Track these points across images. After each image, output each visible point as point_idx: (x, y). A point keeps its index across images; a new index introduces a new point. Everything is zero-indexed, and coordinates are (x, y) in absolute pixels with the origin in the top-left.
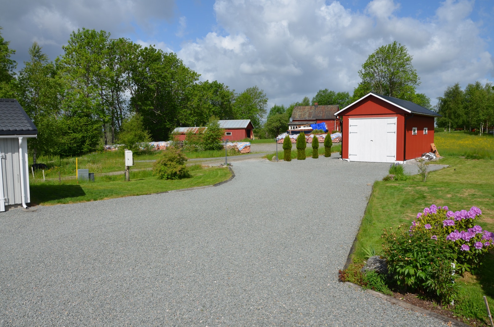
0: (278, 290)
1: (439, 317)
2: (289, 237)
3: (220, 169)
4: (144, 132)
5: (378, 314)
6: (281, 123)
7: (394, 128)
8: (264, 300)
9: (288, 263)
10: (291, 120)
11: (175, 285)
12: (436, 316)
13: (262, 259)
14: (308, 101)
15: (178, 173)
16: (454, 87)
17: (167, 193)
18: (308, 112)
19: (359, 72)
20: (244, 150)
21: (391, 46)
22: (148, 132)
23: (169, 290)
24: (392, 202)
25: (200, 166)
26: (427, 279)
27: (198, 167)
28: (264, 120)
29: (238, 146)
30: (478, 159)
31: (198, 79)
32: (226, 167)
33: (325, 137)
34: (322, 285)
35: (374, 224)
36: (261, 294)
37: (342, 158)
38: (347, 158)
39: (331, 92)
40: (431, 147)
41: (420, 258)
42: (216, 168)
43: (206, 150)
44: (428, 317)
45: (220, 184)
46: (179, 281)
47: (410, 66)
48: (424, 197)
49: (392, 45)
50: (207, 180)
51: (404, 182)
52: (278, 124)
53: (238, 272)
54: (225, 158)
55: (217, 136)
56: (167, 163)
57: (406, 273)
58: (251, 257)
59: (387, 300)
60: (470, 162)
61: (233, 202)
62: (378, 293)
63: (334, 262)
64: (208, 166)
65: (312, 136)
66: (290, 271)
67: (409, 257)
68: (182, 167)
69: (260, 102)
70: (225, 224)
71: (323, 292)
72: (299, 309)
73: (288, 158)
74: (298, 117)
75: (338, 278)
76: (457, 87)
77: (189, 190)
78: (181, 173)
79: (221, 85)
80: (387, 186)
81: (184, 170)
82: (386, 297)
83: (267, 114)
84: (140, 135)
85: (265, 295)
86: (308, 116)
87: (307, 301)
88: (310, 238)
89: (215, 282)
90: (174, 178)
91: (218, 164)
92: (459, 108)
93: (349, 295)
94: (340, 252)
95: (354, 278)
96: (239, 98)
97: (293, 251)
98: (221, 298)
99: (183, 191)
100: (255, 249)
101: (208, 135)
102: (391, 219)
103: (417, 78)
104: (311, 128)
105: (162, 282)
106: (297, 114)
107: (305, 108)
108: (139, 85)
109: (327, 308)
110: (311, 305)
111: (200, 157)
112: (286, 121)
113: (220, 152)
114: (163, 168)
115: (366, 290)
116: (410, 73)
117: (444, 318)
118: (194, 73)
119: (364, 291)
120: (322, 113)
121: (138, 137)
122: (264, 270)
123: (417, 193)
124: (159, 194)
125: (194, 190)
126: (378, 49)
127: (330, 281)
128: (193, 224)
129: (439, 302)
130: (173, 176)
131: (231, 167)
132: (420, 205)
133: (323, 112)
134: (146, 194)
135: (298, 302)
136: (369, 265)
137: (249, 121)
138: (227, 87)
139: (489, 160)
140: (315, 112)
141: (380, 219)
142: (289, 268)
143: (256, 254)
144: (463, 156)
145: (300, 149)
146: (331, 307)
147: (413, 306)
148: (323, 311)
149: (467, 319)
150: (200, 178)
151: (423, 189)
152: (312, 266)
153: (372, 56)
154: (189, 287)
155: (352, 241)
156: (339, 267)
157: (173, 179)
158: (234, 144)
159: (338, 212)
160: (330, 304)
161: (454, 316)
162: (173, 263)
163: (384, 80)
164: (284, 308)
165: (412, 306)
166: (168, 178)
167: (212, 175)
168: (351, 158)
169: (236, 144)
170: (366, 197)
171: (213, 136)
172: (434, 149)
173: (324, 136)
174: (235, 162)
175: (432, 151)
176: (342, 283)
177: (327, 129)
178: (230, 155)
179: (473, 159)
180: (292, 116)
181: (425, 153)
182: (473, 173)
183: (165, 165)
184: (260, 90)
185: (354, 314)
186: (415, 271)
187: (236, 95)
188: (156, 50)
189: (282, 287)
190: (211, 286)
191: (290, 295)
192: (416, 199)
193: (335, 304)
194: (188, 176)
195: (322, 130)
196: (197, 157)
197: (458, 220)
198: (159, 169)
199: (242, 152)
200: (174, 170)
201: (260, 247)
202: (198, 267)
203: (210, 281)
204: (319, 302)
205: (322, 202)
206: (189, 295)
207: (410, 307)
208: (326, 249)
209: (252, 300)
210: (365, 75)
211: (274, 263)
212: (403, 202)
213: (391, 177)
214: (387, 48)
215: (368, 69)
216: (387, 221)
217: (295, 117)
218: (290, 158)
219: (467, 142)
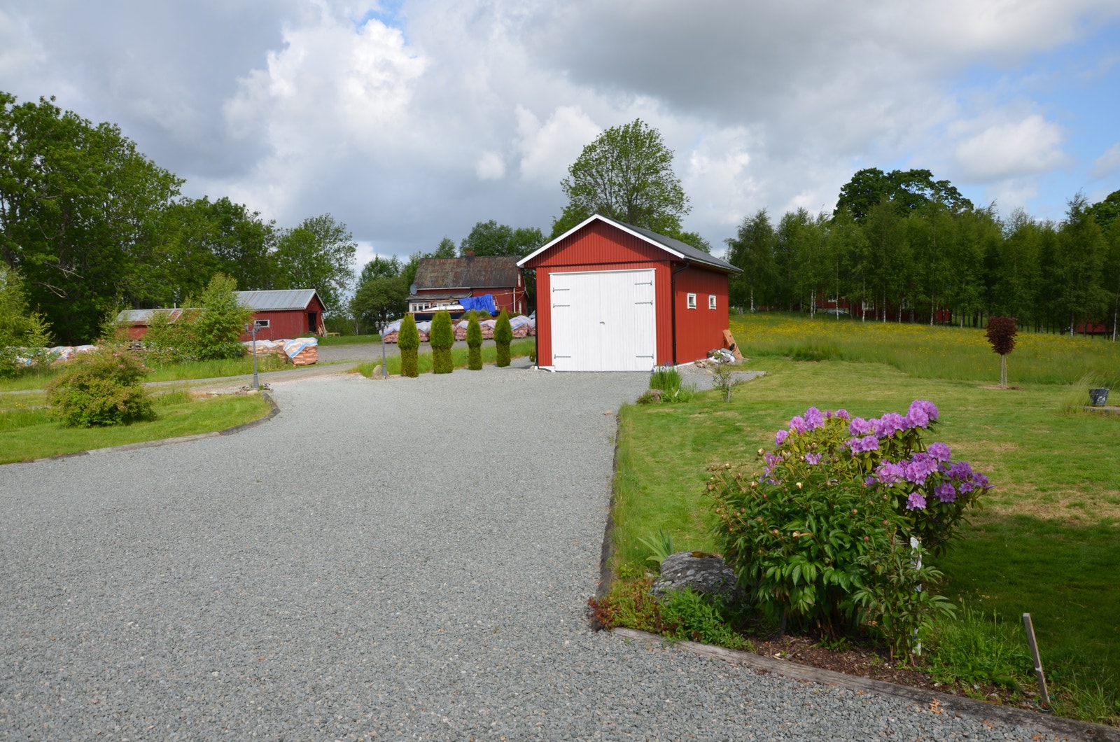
0: (421, 676)
1: (901, 693)
2: (435, 534)
3: (239, 398)
4: (29, 317)
5: (731, 707)
6: (389, 298)
7: (650, 293)
8: (379, 712)
9: (440, 597)
10: (413, 290)
11: (72, 701)
12: (890, 689)
13: (364, 595)
14: (452, 248)
15: (121, 407)
16: (757, 217)
17: (85, 457)
18: (452, 271)
19: (564, 182)
20: (301, 356)
21: (630, 130)
22: (41, 318)
23: (48, 718)
24: (671, 443)
25: (187, 395)
26: (854, 589)
27: (180, 398)
28: (347, 293)
29: (286, 349)
30: (818, 360)
31: (178, 193)
32: (255, 395)
33: (493, 327)
34: (549, 645)
35: (645, 488)
36: (367, 695)
37: (537, 364)
38: (550, 364)
39: (502, 228)
40: (724, 337)
41: (828, 533)
42: (229, 397)
43: (203, 358)
44: (869, 696)
45: (238, 428)
46: (87, 687)
47: (669, 172)
48: (738, 430)
49: (631, 126)
50: (204, 423)
51: (685, 404)
52: (383, 300)
53: (289, 636)
54: (252, 376)
55: (229, 323)
56: (87, 384)
57: (795, 579)
58: (328, 591)
59: (741, 663)
60: (803, 366)
61: (273, 464)
62: (711, 648)
63: (567, 583)
64: (209, 395)
65: (464, 324)
66: (450, 619)
67: (799, 530)
68: (132, 391)
69: (338, 250)
70: (251, 516)
71: (556, 665)
72: (493, 724)
73: (410, 370)
74: (430, 284)
75: (589, 622)
76: (762, 218)
77: (152, 446)
78: (131, 408)
79: (240, 208)
80: (650, 414)
81: (137, 400)
82: (735, 655)
83: (357, 280)
84: (18, 324)
85: (380, 696)
86: (453, 281)
87: (513, 696)
88: (491, 531)
89: (216, 674)
90: (108, 422)
91: (237, 389)
92: (768, 261)
93: (634, 665)
94: (578, 557)
95: (637, 617)
96: (286, 239)
97: (449, 566)
98: (232, 722)
99: (131, 448)
100: (340, 570)
101: (207, 322)
102: (681, 475)
103: (684, 197)
104: (461, 307)
105: (24, 697)
106: (428, 278)
107: (444, 264)
108: (14, 201)
109: (577, 712)
110: (529, 707)
111: (186, 378)
112: (401, 293)
113: (240, 364)
114: (76, 396)
115: (675, 645)
116: (670, 186)
117: (916, 693)
118: (167, 175)
119: (671, 646)
120: (483, 273)
121: (12, 331)
122: (372, 623)
123: (720, 422)
124: (60, 460)
125: (165, 446)
126: (604, 134)
127: (568, 633)
128: (154, 523)
129: (883, 651)
130: (105, 417)
131: (270, 394)
132: (734, 444)
133: (486, 272)
134: (19, 462)
135: (487, 703)
136: (669, 576)
137: (313, 292)
138: (256, 214)
139: (840, 361)
140: (468, 271)
141: (655, 479)
142: (446, 609)
143: (345, 582)
144: (787, 355)
145: (440, 347)
146: (589, 706)
147: (820, 670)
148: (570, 720)
149: (972, 687)
150: (185, 419)
151: (730, 414)
152: (509, 598)
153: (591, 149)
154: (121, 701)
155: (602, 530)
156: (584, 595)
157: (105, 425)
158: (277, 343)
159: (551, 472)
160: (584, 697)
161: (936, 685)
162: (74, 634)
163: (617, 202)
164: (447, 727)
165: (816, 671)
166: (92, 424)
167: (218, 412)
168: (558, 364)
169: (281, 344)
170: (609, 438)
171: (219, 323)
172: (731, 341)
173: (492, 323)
174: (280, 384)
175: (725, 344)
176: (602, 633)
177: (496, 308)
178: (267, 370)
179: (808, 361)
180: (416, 281)
181: (714, 350)
182: (818, 383)
183: (83, 387)
184: (336, 225)
185: (663, 716)
186: (818, 569)
187: (278, 234)
188: (58, 111)
189: (432, 665)
190: (199, 691)
191: (459, 686)
192: (720, 436)
193: (598, 695)
194: (151, 417)
195: (487, 312)
196: (179, 377)
197: (887, 437)
198: (65, 399)
199: (298, 362)
200: (111, 401)
201: (353, 564)
202: (159, 636)
203: (199, 674)
204: (550, 694)
205: (506, 453)
206: (117, 728)
207: (811, 674)
208: (540, 554)
209: (340, 717)
210: (575, 191)
211: (399, 601)
212: (695, 442)
213: (654, 396)
214: (621, 133)
215: (582, 176)
216: (672, 480)
217: (422, 283)
218: (415, 369)
219: (789, 330)
